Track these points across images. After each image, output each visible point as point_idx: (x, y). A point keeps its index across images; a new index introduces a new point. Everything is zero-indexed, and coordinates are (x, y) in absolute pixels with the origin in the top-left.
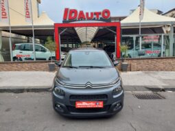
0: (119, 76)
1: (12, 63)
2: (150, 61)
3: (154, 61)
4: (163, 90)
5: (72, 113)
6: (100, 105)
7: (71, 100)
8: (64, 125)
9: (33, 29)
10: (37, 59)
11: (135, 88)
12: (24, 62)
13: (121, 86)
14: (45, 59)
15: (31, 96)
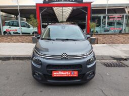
0: (92, 48)
1: (2, 36)
2: (113, 36)
3: (116, 36)
4: (126, 59)
5: (49, 81)
6: (75, 74)
7: (48, 69)
8: (41, 91)
9: (19, 8)
10: (23, 33)
11: (102, 57)
12: (12, 36)
13: (94, 57)
14: (29, 34)
15: (16, 64)
